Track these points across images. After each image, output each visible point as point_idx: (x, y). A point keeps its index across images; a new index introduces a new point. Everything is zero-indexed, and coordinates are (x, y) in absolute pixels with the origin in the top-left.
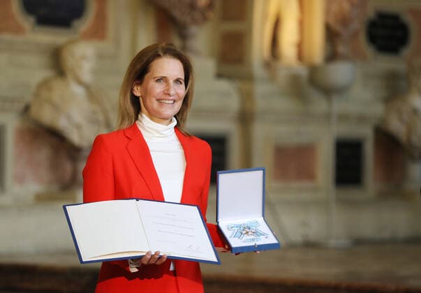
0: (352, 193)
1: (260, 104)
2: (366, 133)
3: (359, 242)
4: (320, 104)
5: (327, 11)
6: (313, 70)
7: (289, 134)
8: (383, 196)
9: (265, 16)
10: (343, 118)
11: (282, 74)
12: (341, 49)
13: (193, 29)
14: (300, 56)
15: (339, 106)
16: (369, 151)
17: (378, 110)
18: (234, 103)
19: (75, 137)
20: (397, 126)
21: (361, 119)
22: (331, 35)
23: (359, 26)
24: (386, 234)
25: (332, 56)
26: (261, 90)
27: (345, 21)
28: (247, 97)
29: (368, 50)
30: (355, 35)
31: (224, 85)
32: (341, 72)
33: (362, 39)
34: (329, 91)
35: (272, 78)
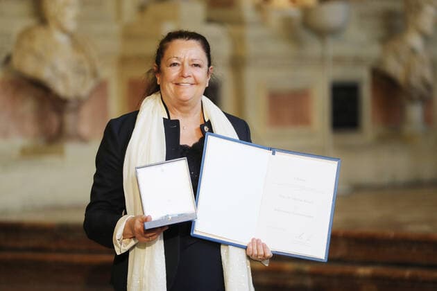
0: (351, 138)
4: (314, 47)
8: (382, 140)
11: (274, 20)
15: (334, 48)
19: (61, 88)
21: (357, 61)
32: (334, 14)
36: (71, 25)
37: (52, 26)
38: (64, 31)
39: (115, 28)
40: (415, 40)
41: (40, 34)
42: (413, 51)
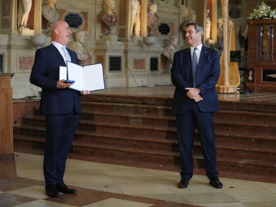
0: (155, 72)
1: (130, 48)
2: (159, 56)
3: (157, 86)
4: (146, 48)
5: (148, 23)
6: (144, 39)
7: (138, 56)
8: (163, 73)
9: (132, 24)
10: (152, 52)
11: (136, 40)
12: (152, 33)
13: (111, 28)
14: (141, 35)
15: (152, 49)
16: (159, 60)
17: (162, 50)
18: (123, 48)
20: (167, 54)
21: (157, 52)
22: (149, 29)
23: (156, 27)
24: (164, 84)
25: (149, 35)
26: (130, 44)
27: (153, 26)
28: (126, 46)
29: (159, 34)
30: (156, 29)
31: (120, 43)
32: (152, 39)
33: (157, 30)
34: (148, 45)
35: (133, 41)
36: (82, 41)
37: (78, 41)
38: (81, 43)
39: (94, 42)
40: (172, 47)
41: (74, 43)
42: (172, 50)
